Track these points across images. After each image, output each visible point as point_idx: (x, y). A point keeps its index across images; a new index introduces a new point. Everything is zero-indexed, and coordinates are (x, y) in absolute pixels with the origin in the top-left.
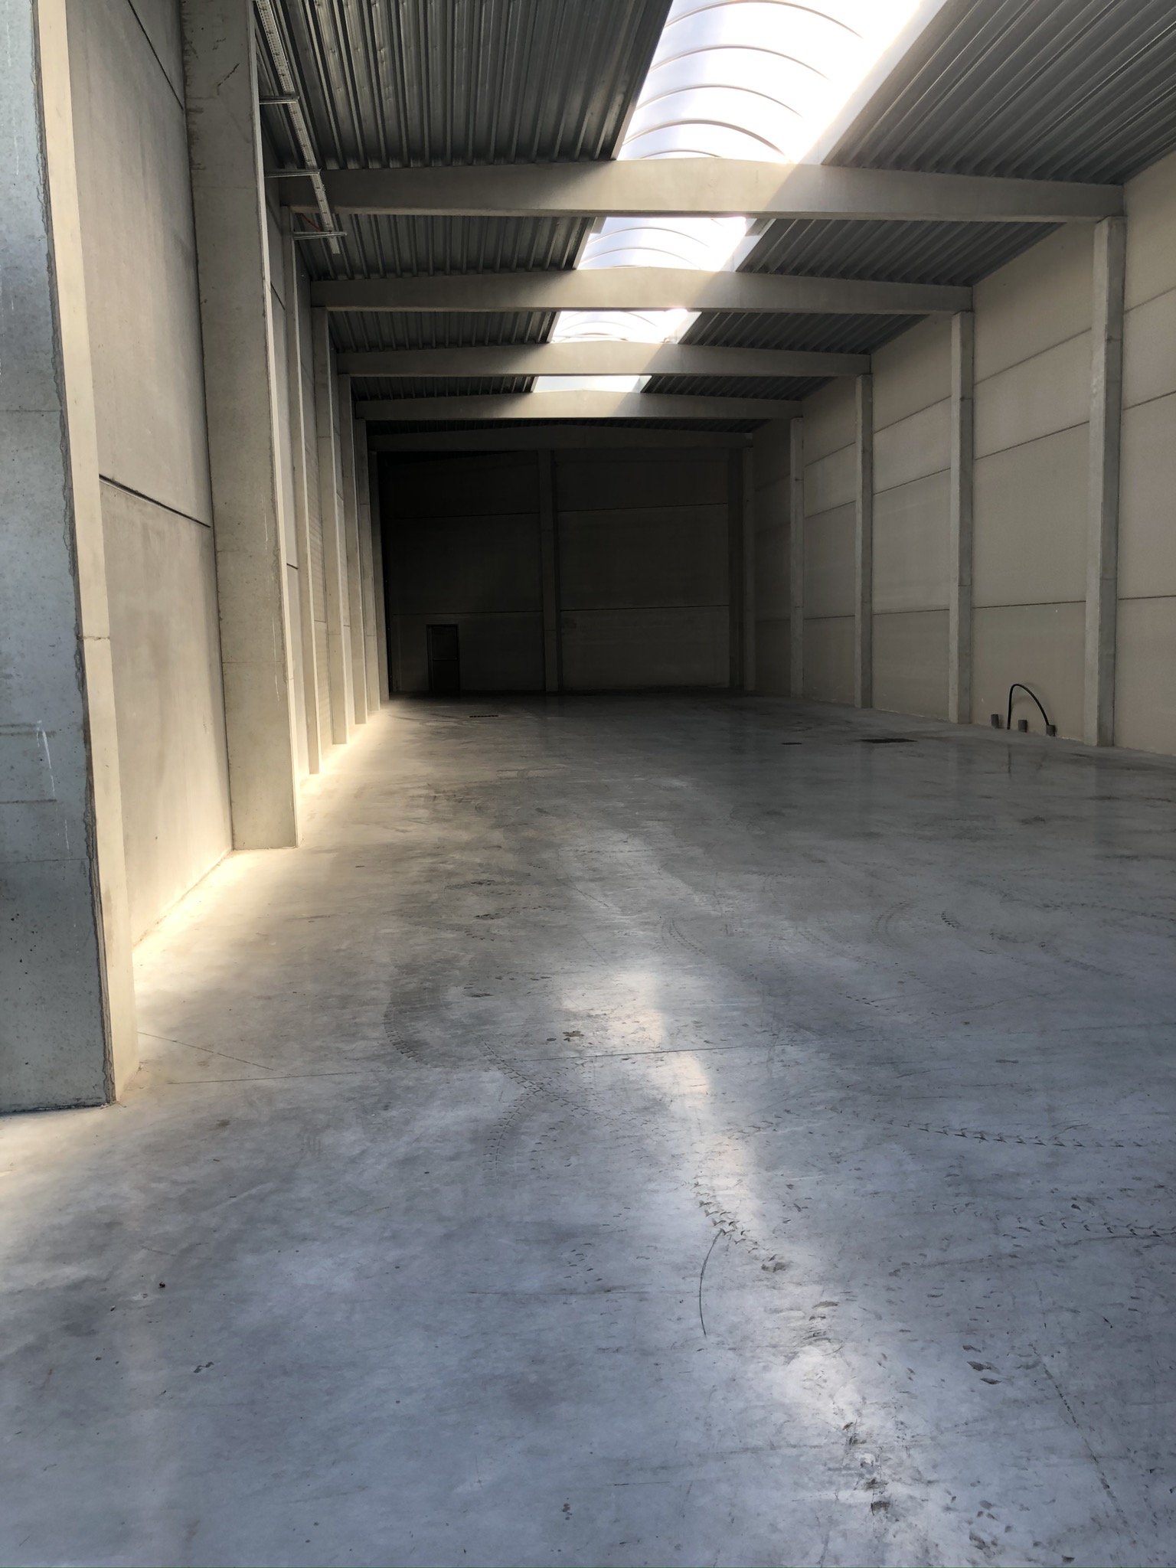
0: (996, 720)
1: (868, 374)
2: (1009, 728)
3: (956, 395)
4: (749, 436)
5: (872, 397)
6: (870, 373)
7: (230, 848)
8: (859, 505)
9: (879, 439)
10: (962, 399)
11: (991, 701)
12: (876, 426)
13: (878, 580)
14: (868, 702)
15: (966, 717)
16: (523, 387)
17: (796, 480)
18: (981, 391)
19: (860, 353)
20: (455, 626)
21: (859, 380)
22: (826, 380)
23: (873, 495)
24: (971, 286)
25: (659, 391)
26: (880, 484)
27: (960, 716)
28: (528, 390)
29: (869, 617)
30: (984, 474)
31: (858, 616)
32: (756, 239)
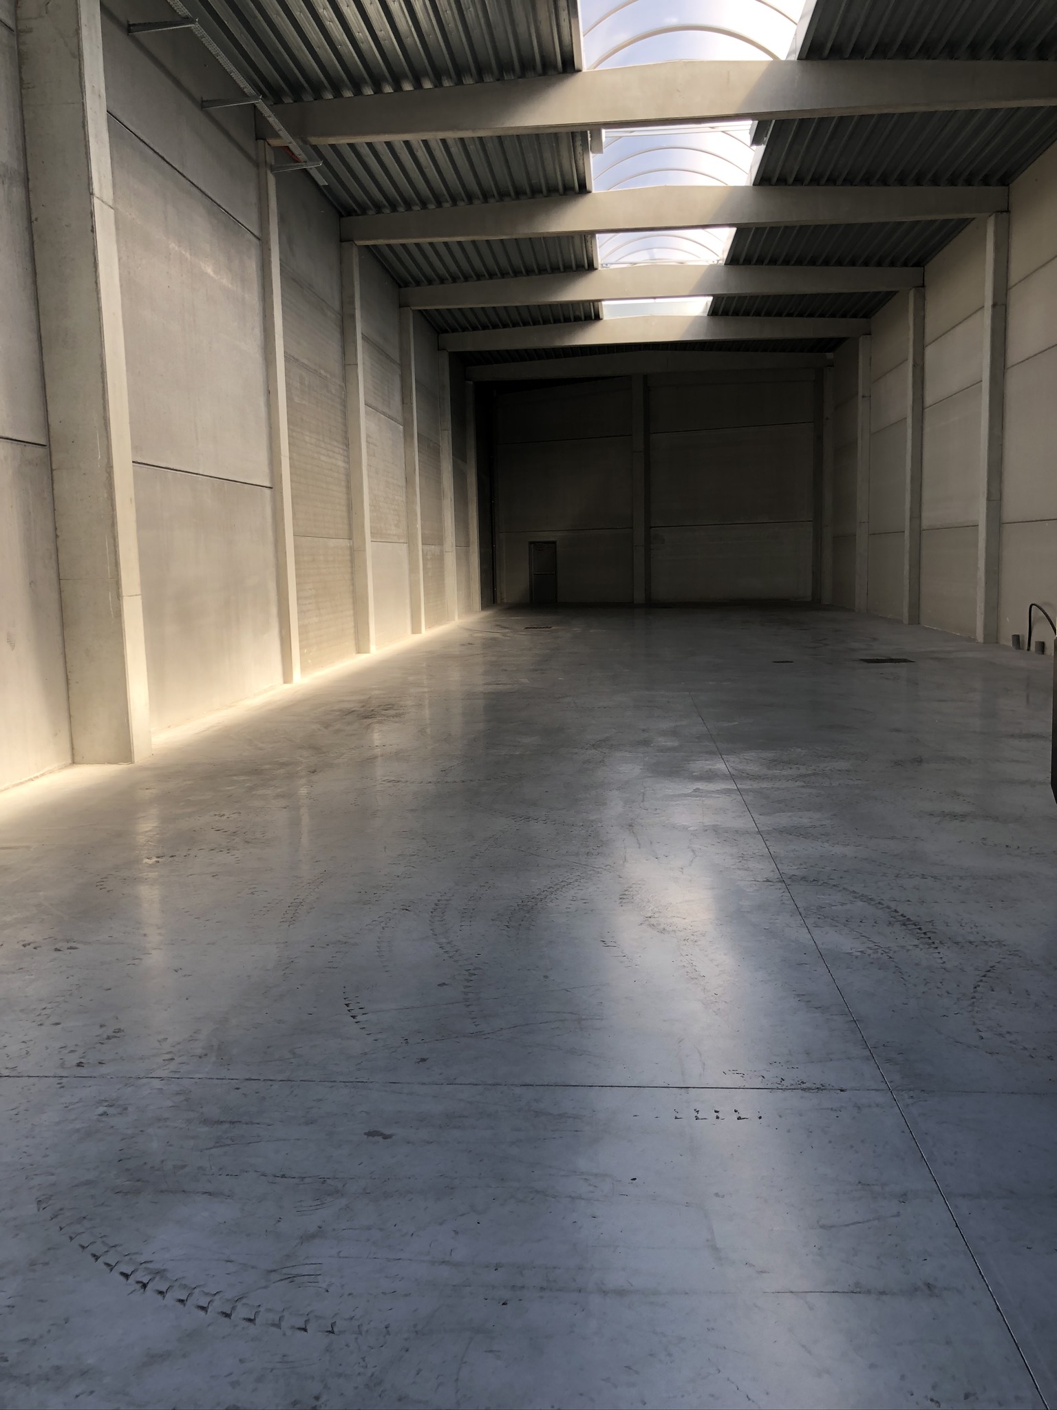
0: (1017, 639)
1: (921, 286)
2: (1029, 650)
3: (989, 303)
4: (830, 356)
5: (924, 311)
6: (923, 286)
7: (70, 761)
8: (909, 421)
9: (930, 352)
10: (994, 305)
11: (1014, 623)
12: (928, 338)
13: (927, 494)
14: (915, 619)
15: (992, 636)
16: (589, 314)
17: (863, 397)
18: (1014, 295)
19: (913, 266)
20: (554, 543)
21: (912, 293)
22: (890, 295)
23: (923, 409)
24: (1008, 185)
25: (725, 313)
26: (929, 400)
27: (986, 636)
28: (598, 317)
29: (918, 533)
30: (1015, 383)
31: (907, 533)
32: (762, 148)
